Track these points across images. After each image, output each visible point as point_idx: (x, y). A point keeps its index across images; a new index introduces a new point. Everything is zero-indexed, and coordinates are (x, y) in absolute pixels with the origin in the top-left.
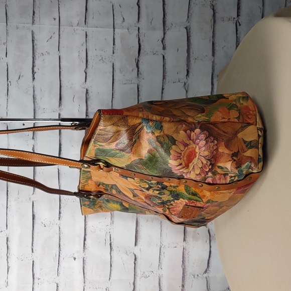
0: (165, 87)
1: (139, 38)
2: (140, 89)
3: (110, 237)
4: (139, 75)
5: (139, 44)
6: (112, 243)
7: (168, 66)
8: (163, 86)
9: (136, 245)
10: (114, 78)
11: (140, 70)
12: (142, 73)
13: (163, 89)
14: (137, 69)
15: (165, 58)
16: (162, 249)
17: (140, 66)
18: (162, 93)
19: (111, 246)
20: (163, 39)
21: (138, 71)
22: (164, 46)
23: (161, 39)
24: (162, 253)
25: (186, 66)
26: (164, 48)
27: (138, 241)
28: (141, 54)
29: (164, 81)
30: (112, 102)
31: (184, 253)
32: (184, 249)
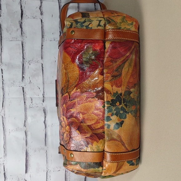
0: (44, 44)
1: (21, 5)
2: (24, 45)
3: (4, 168)
4: (23, 34)
5: (22, 10)
6: (6, 173)
7: (45, 28)
8: (42, 43)
9: (26, 172)
10: (2, 36)
11: (23, 30)
12: (25, 32)
13: (42, 46)
14: (20, 29)
15: (43, 21)
16: (48, 173)
17: (23, 27)
18: (42, 48)
19: (5, 176)
20: (41, 6)
21: (22, 31)
22: (41, 12)
23: (38, 7)
24: (49, 177)
25: (59, 28)
26: (42, 14)
27: (28, 168)
28: (23, 18)
29: (43, 39)
30: (1, 55)
31: (66, 175)
32: (66, 171)
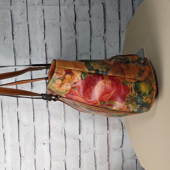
0: (92, 40)
1: (75, 11)
2: (77, 42)
3: (64, 130)
4: (76, 33)
5: (75, 15)
6: (66, 134)
7: (93, 28)
8: (91, 39)
9: (80, 134)
10: (62, 36)
11: (76, 30)
12: (78, 32)
13: (91, 41)
14: (75, 30)
15: (91, 22)
16: (95, 135)
17: (76, 28)
18: (90, 43)
19: (65, 136)
20: (89, 11)
21: (75, 31)
23: (88, 11)
24: (95, 138)
25: (104, 27)
26: (90, 16)
27: (81, 131)
28: (76, 21)
29: (91, 36)
30: (61, 50)
31: (108, 137)
32: (108, 134)
